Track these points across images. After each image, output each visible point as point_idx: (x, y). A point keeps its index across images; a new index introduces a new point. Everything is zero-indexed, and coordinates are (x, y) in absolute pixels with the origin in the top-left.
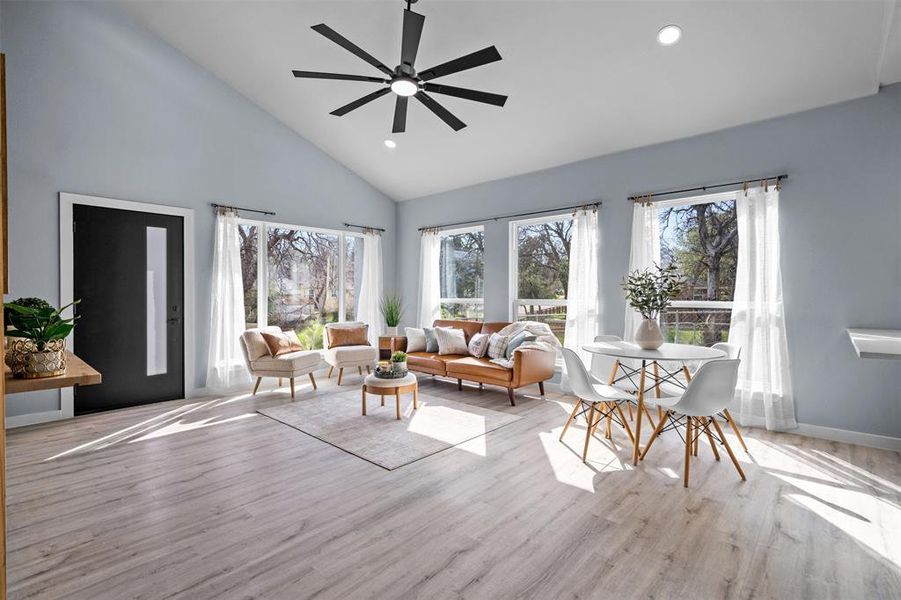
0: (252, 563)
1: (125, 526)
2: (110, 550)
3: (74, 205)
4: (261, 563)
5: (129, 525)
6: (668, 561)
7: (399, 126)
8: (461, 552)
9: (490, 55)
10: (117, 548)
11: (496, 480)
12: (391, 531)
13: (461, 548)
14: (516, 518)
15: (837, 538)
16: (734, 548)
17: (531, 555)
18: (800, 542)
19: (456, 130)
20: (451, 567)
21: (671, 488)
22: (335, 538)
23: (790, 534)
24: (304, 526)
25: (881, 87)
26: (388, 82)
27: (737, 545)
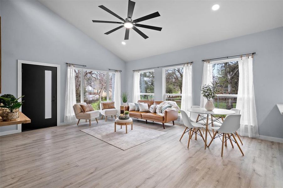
0: (79, 181)
3: (22, 64)
4: (82, 181)
6: (217, 182)
7: (127, 37)
8: (148, 179)
9: (157, 15)
13: (148, 177)
14: (166, 167)
16: (239, 178)
18: (262, 176)
19: (145, 39)
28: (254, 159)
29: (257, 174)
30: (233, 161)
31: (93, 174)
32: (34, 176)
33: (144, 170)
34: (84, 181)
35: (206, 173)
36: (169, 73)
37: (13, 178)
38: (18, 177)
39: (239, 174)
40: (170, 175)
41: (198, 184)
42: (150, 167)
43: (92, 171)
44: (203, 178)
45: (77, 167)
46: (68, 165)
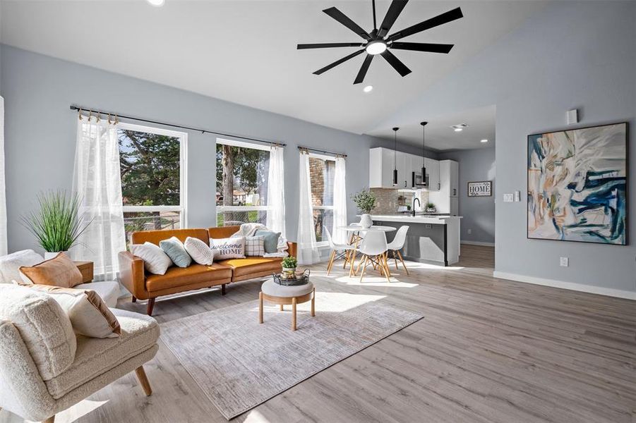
1: (601, 404)
2: (624, 396)
5: (597, 403)
10: (617, 394)
26: (365, 45)
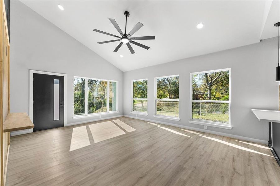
6: (203, 181)
8: (141, 178)
11: (151, 153)
12: (120, 170)
13: (141, 176)
14: (157, 166)
15: (253, 174)
16: (222, 177)
17: (162, 179)
18: (242, 175)
20: (138, 183)
21: (202, 156)
22: (104, 172)
23: (238, 172)
24: (95, 168)
25: (261, 40)
27: (223, 176)
28: (233, 158)
29: (237, 173)
30: (215, 160)
31: (92, 173)
32: (38, 175)
33: (138, 168)
34: (83, 180)
35: (193, 172)
36: (160, 81)
37: (19, 178)
38: (24, 176)
39: (221, 173)
40: (161, 174)
41: (186, 183)
42: (143, 165)
43: (91, 170)
44: (190, 177)
45: (79, 166)
46: (70, 164)
